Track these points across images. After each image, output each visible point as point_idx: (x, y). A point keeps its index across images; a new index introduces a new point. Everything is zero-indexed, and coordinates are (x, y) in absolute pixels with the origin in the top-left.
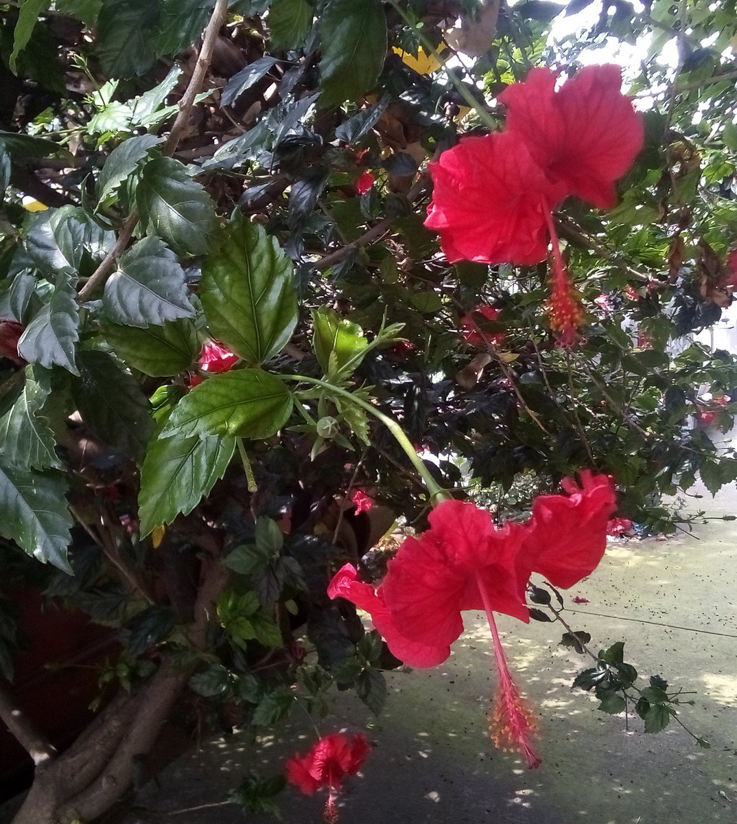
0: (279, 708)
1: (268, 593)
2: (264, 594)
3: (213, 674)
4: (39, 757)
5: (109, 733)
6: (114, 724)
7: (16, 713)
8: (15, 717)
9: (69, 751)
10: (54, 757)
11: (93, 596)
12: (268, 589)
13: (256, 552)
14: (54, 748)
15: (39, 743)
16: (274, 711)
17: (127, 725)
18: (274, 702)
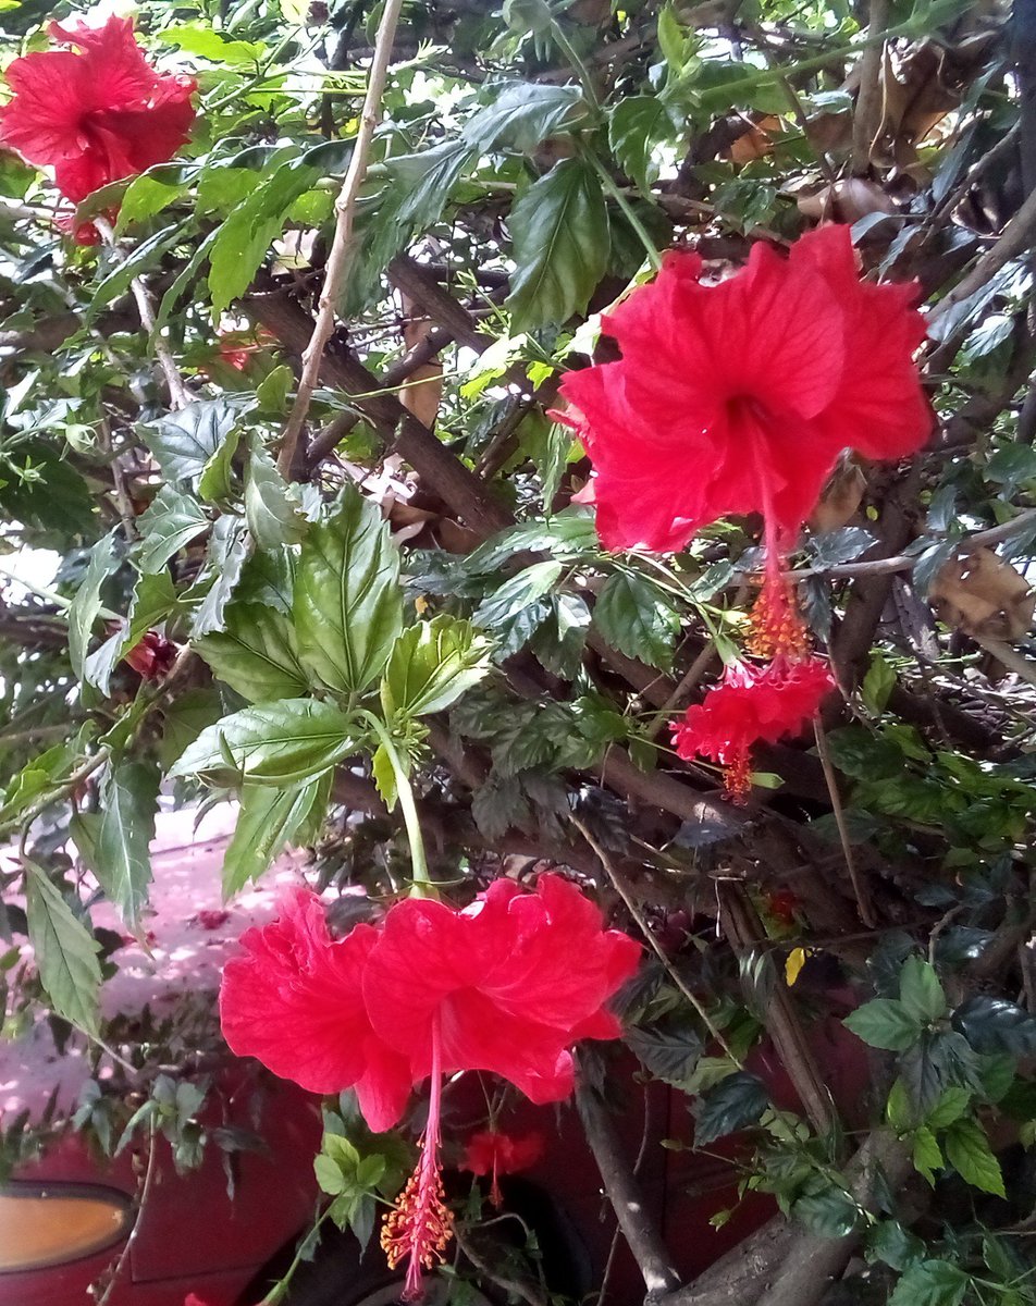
0: (937, 1291)
1: (923, 1088)
2: (917, 1090)
3: (832, 1204)
4: (654, 1282)
5: (750, 1272)
6: (758, 1261)
7: (634, 1206)
8: (630, 1213)
9: (692, 1285)
10: (674, 1287)
11: (650, 1037)
12: (923, 1082)
13: (898, 1013)
14: (676, 1275)
15: (657, 1262)
16: (927, 1293)
17: (774, 1268)
18: (929, 1277)
